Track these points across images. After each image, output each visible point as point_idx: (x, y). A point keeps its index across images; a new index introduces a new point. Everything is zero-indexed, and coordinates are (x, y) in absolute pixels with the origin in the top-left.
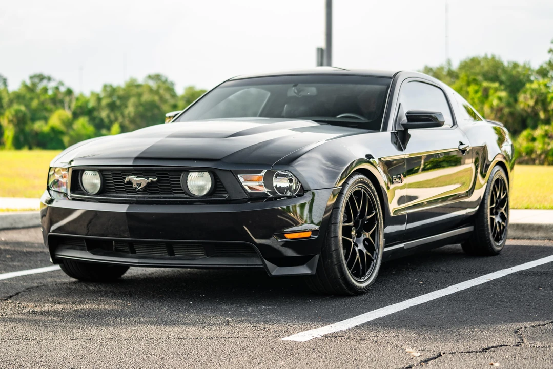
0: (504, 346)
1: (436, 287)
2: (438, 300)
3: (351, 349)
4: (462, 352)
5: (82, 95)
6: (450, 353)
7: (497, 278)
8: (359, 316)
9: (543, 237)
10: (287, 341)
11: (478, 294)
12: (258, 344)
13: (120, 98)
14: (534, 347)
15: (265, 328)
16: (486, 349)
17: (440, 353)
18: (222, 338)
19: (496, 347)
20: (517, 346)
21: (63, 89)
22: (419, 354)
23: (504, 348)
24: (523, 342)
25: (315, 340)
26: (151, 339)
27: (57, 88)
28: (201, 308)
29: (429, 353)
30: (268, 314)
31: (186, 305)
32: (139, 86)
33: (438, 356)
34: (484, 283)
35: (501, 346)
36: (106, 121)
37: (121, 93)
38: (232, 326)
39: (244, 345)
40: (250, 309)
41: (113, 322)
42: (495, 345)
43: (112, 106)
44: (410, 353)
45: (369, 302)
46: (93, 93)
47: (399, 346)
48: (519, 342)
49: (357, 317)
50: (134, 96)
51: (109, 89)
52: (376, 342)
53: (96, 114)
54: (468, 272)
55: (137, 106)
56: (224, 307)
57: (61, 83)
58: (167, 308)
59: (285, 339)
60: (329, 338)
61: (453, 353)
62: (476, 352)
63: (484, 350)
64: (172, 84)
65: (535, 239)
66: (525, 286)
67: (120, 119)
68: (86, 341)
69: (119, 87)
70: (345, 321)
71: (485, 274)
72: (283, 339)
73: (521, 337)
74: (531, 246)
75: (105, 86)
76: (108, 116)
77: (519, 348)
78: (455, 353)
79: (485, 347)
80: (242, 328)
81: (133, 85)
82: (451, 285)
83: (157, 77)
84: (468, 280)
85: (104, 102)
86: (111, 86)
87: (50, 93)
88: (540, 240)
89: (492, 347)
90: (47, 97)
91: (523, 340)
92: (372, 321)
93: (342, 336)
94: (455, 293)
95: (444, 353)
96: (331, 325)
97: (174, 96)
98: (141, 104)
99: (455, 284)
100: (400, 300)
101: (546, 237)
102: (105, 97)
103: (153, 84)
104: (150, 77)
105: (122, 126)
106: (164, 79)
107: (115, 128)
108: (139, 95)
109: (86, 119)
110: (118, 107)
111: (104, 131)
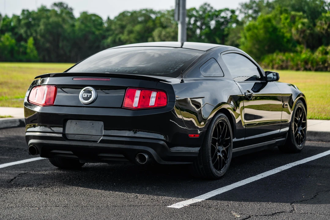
0: (284, 212)
1: (250, 175)
2: (251, 183)
3: (204, 212)
4: (262, 215)
5: (6, 16)
6: (255, 216)
7: (286, 169)
8: (207, 193)
9: (318, 140)
10: (170, 208)
11: (274, 180)
12: (155, 210)
13: (34, 19)
14: (299, 213)
15: (157, 200)
16: (274, 214)
17: (250, 215)
18: (136, 206)
19: (279, 213)
20: (291, 212)
22: (239, 216)
23: (283, 213)
24: (294, 210)
25: (185, 207)
26: (98, 206)
28: (121, 188)
29: (244, 216)
30: (158, 192)
31: (112, 185)
32: (48, 10)
33: (249, 217)
34: (278, 173)
35: (282, 212)
36: (24, 35)
37: (35, 16)
38: (140, 199)
39: (148, 210)
40: (148, 188)
41: (75, 196)
42: (279, 212)
43: (29, 25)
44: (235, 215)
45: (213, 184)
46: (14, 16)
47: (229, 211)
48: (292, 210)
49: (206, 194)
50: (44, 18)
51: (26, 13)
52: (217, 209)
53: (16, 30)
54: (270, 165)
55: (46, 25)
56: (133, 187)
58: (102, 187)
59: (169, 207)
60: (192, 206)
61: (256, 216)
62: (269, 215)
63: (273, 214)
64: (71, 9)
65: (313, 141)
66: (301, 175)
67: (34, 34)
68: (64, 207)
69: (33, 12)
70: (200, 196)
71: (279, 166)
72: (168, 207)
73: (293, 207)
74: (309, 146)
75: (23, 11)
76: (26, 32)
77: (291, 213)
78: (258, 215)
79: (274, 212)
80: (145, 200)
81: (43, 10)
82: (259, 174)
83: (60, 5)
84: (269, 170)
85: (23, 22)
86: (28, 11)
88: (316, 141)
89: (278, 213)
91: (294, 209)
92: (215, 196)
93: (199, 205)
94: (261, 179)
95: (252, 216)
96: (193, 199)
97: (72, 18)
98: (49, 24)
99: (262, 173)
100: (230, 184)
101: (320, 140)
102: (24, 19)
103: (56, 9)
104: (55, 4)
105: (35, 39)
106: (65, 6)
107: (31, 41)
108: (48, 18)
109: (10, 34)
110: (33, 26)
111: (23, 43)
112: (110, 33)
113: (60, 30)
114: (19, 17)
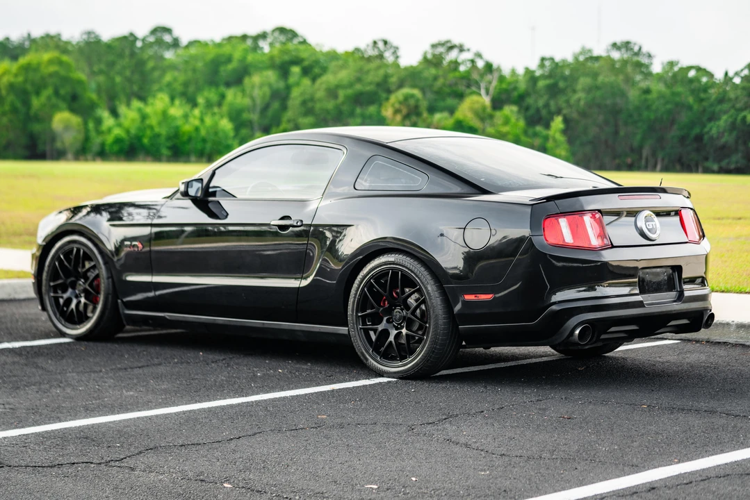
5: (513, 72)
13: (564, 78)
21: (480, 64)
27: (473, 61)
32: (597, 59)
36: (544, 112)
37: (567, 71)
43: (553, 90)
46: (527, 71)
50: (586, 75)
51: (547, 63)
55: (589, 90)
57: (479, 55)
67: (565, 111)
69: (564, 61)
75: (543, 59)
76: (547, 105)
83: (627, 45)
85: (541, 84)
86: (552, 59)
87: (462, 68)
90: (457, 74)
97: (648, 73)
98: (598, 88)
102: (543, 77)
103: (616, 55)
104: (615, 46)
105: (566, 121)
106: (636, 49)
107: (558, 123)
108: (595, 75)
109: (515, 108)
110: (562, 91)
111: (539, 128)
112: (725, 106)
113: (618, 100)
114: (533, 72)
